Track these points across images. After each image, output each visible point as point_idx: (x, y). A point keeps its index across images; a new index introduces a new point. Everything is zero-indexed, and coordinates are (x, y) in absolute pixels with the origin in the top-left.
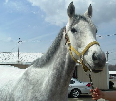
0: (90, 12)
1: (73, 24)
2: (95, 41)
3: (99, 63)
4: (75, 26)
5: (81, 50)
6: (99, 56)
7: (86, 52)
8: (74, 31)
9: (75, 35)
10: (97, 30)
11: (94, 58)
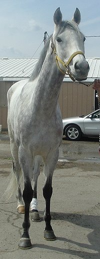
0: (77, 18)
1: (58, 33)
2: (79, 50)
3: (81, 71)
4: (60, 36)
5: (66, 61)
6: (81, 65)
7: (71, 62)
8: (59, 40)
9: (61, 45)
10: (85, 39)
11: (76, 67)
